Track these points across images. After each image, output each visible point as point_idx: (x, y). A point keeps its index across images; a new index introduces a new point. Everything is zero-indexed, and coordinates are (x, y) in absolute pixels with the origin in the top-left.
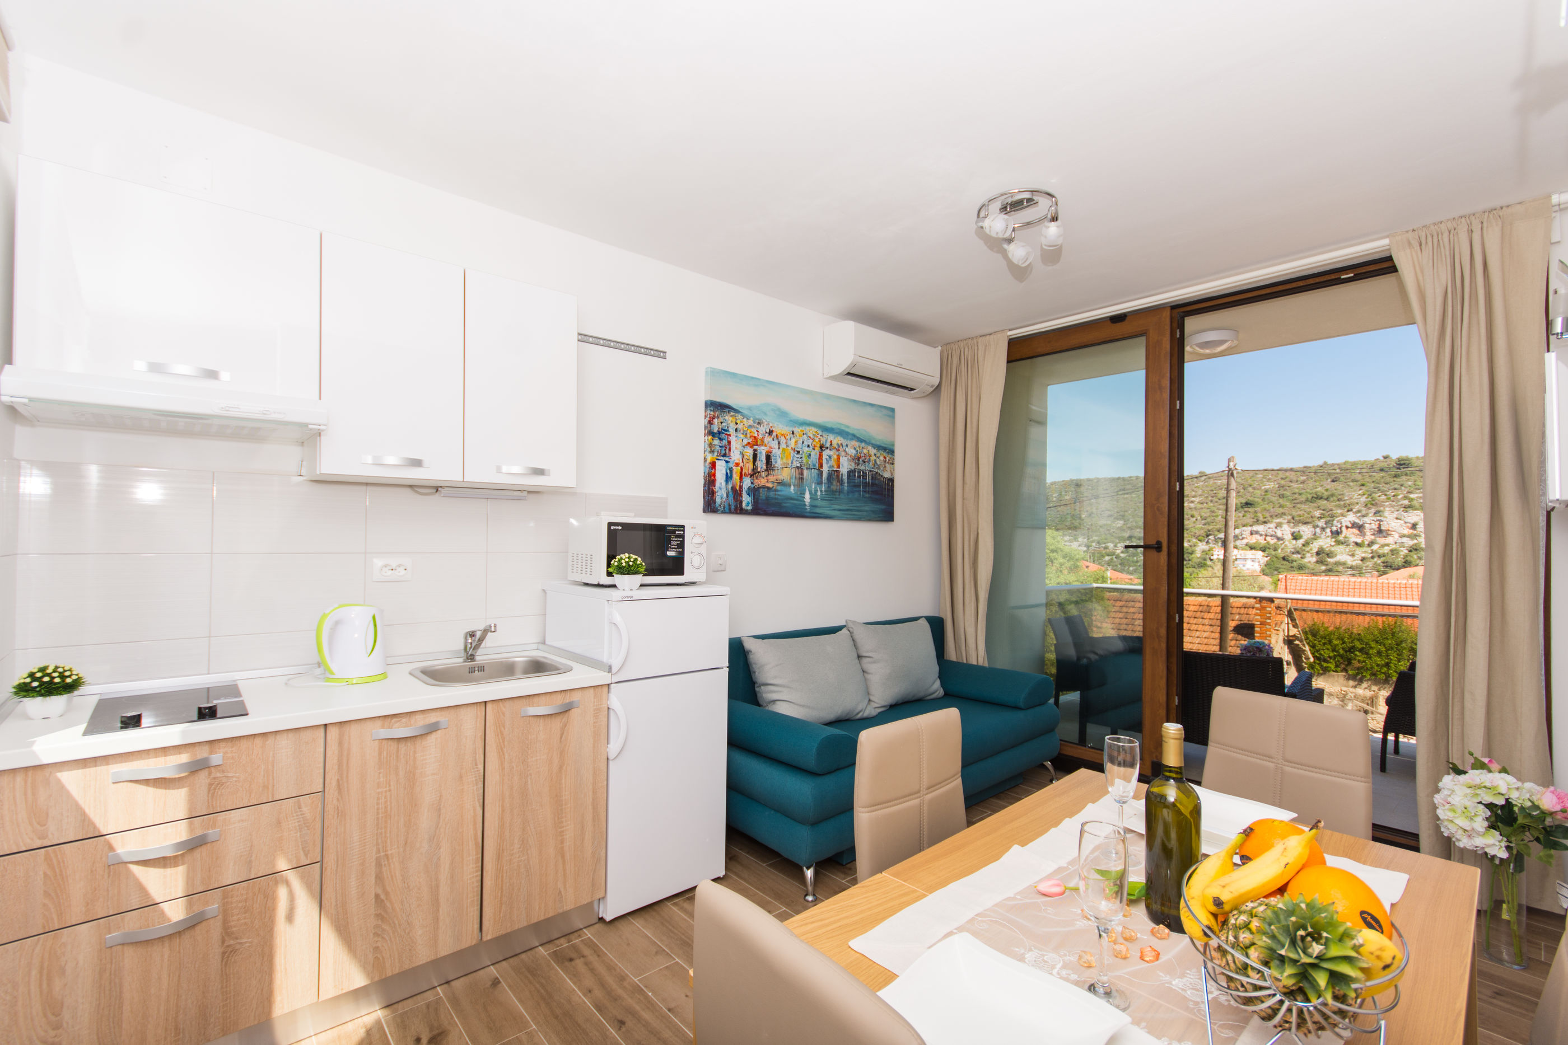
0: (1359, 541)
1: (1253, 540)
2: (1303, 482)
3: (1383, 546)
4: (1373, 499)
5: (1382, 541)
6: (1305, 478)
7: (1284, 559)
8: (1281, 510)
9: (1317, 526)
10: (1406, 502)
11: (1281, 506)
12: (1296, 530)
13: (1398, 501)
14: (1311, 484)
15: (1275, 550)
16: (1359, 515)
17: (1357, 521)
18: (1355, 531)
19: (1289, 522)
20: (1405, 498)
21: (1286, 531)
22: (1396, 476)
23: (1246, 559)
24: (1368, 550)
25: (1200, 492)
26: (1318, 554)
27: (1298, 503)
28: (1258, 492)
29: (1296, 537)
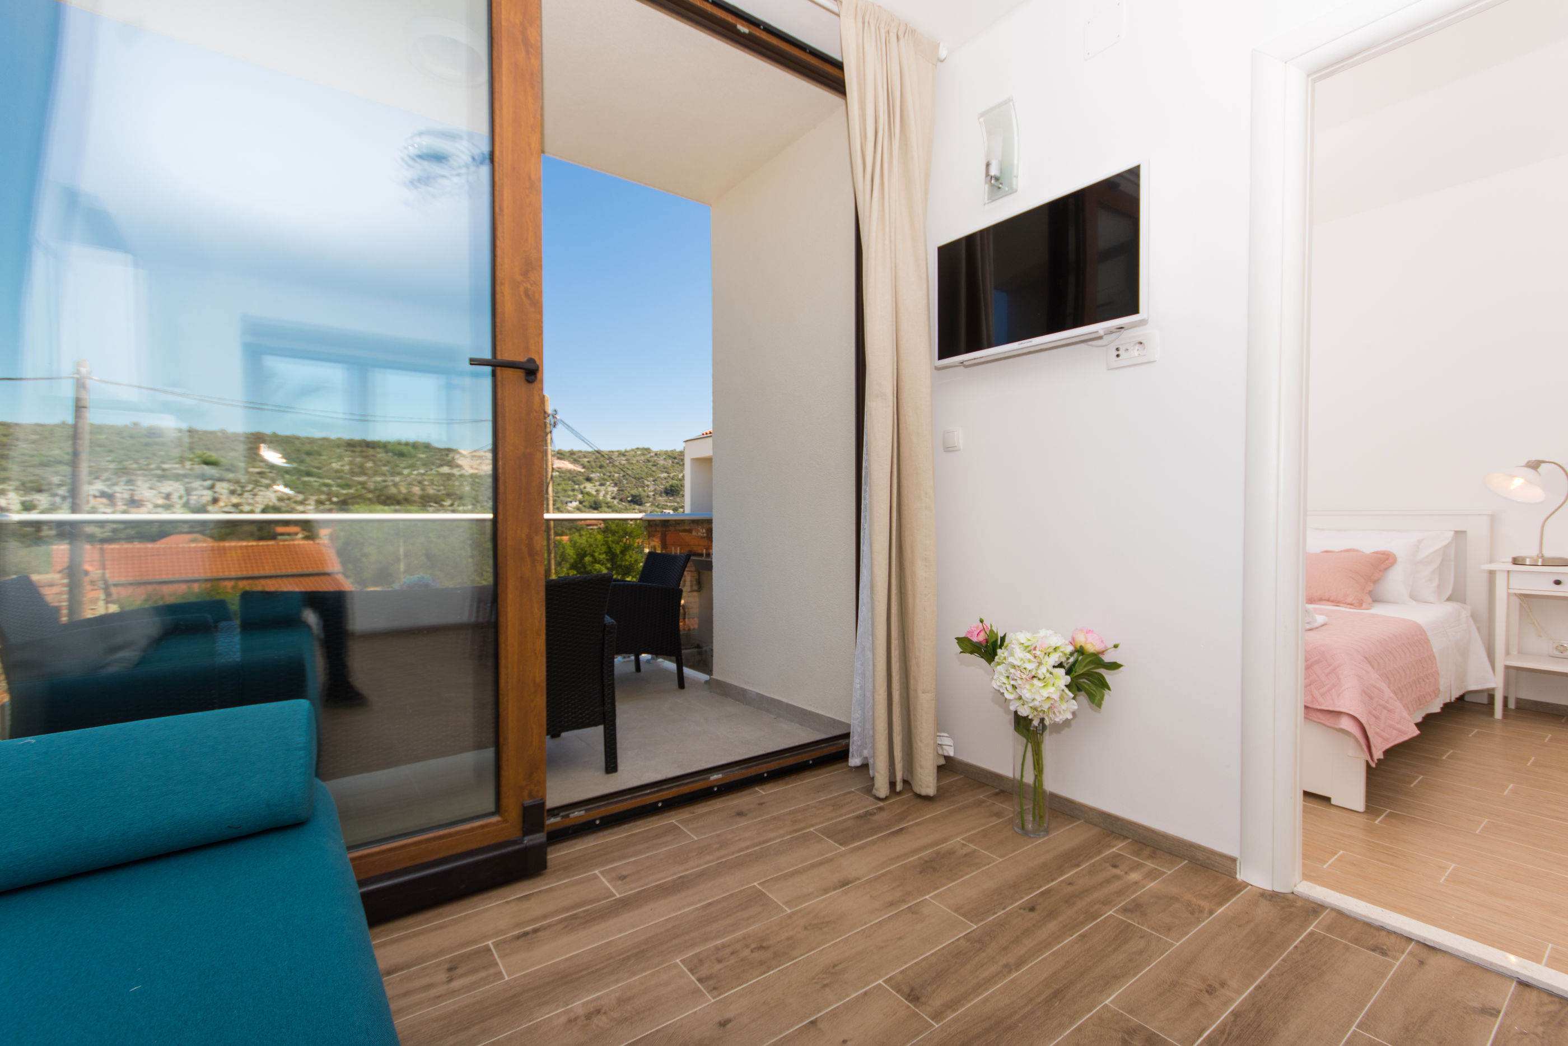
4: (123, 467)
6: (35, 437)
9: (56, 495)
10: (159, 472)
12: (27, 498)
13: (151, 470)
14: (45, 444)
16: (108, 483)
17: (107, 490)
18: (104, 500)
19: (17, 489)
20: (158, 468)
27: (30, 466)
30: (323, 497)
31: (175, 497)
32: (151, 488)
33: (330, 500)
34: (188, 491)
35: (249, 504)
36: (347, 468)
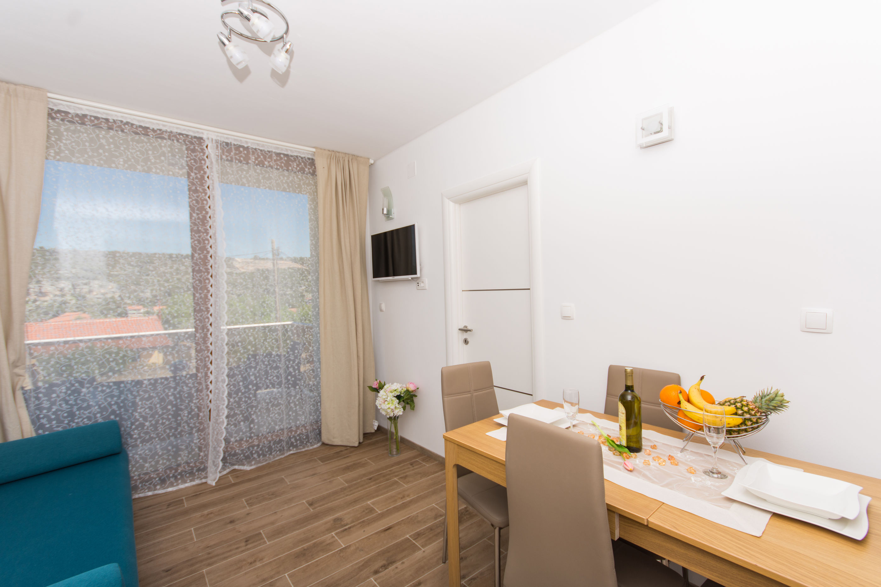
3: (43, 302)
13: (51, 275)
31: (66, 289)
32: (52, 285)
34: (74, 287)
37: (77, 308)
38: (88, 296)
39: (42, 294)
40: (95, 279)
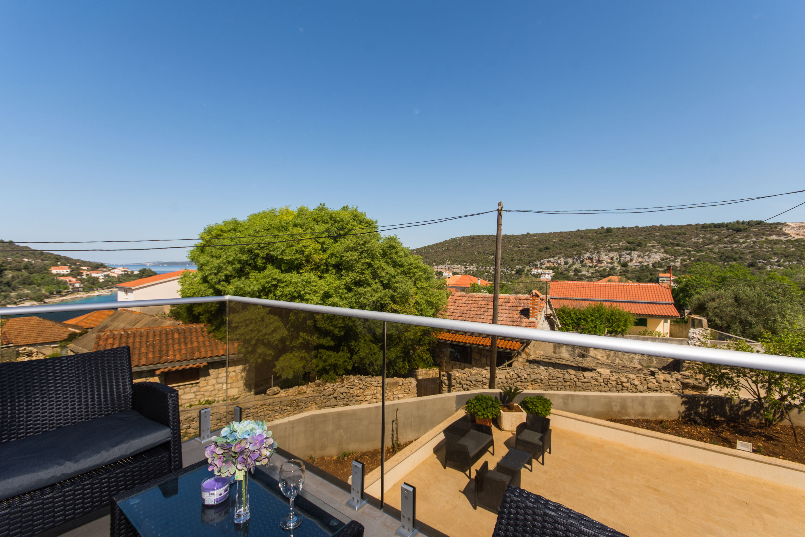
0: (591, 265)
1: (549, 265)
2: (569, 238)
3: (600, 267)
4: (597, 246)
5: (599, 265)
6: (570, 236)
7: (561, 273)
8: (560, 251)
9: (575, 259)
10: (609, 248)
11: (560, 249)
12: (566, 260)
13: (606, 247)
14: (572, 239)
15: (558, 269)
16: (591, 253)
17: (590, 256)
18: (589, 260)
20: (609, 246)
21: (562, 261)
22: (606, 236)
23: (545, 274)
24: (594, 269)
25: (527, 242)
26: (574, 271)
27: (567, 248)
28: (551, 243)
29: (566, 263)
30: (686, 257)
31: (615, 258)
32: (606, 255)
33: (690, 259)
34: (620, 256)
35: (647, 262)
36: (701, 240)
37: (621, 272)
38: (629, 264)
39: (599, 261)
40: (634, 250)
